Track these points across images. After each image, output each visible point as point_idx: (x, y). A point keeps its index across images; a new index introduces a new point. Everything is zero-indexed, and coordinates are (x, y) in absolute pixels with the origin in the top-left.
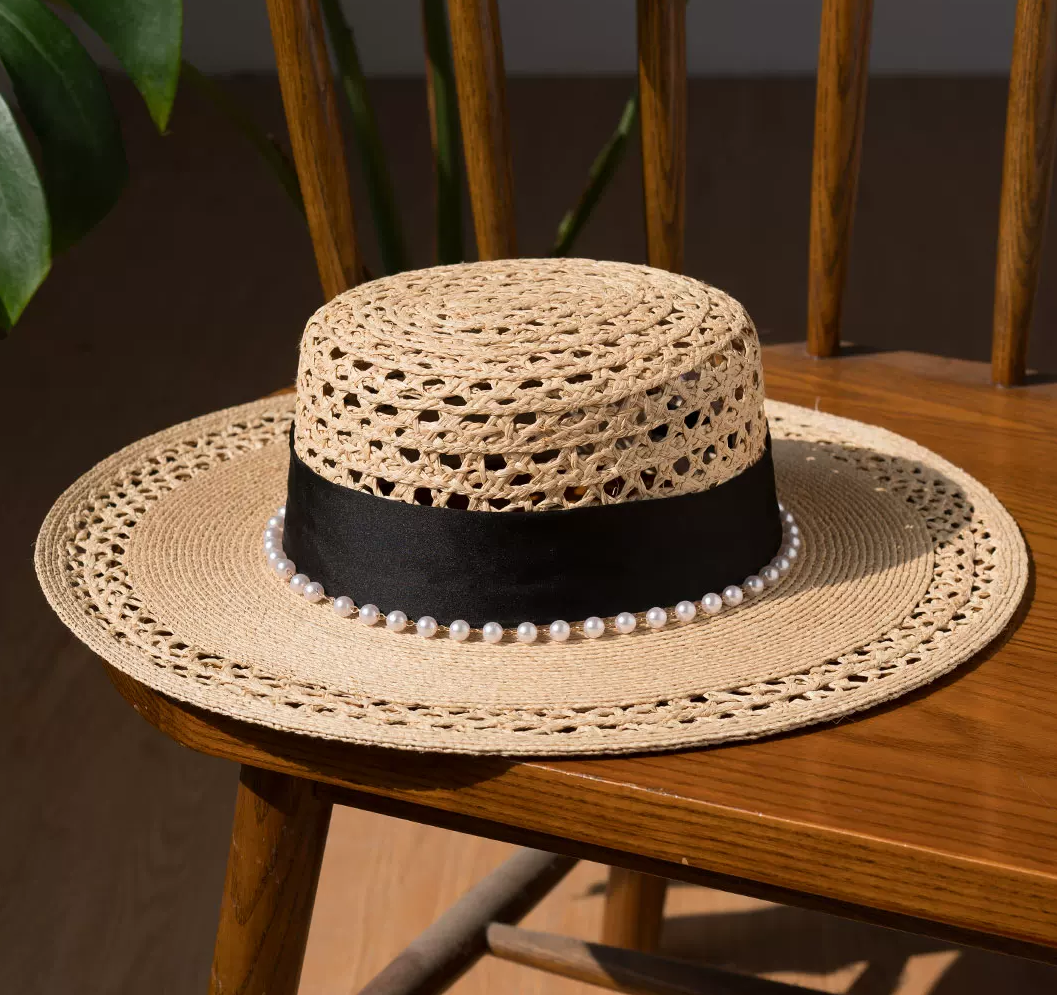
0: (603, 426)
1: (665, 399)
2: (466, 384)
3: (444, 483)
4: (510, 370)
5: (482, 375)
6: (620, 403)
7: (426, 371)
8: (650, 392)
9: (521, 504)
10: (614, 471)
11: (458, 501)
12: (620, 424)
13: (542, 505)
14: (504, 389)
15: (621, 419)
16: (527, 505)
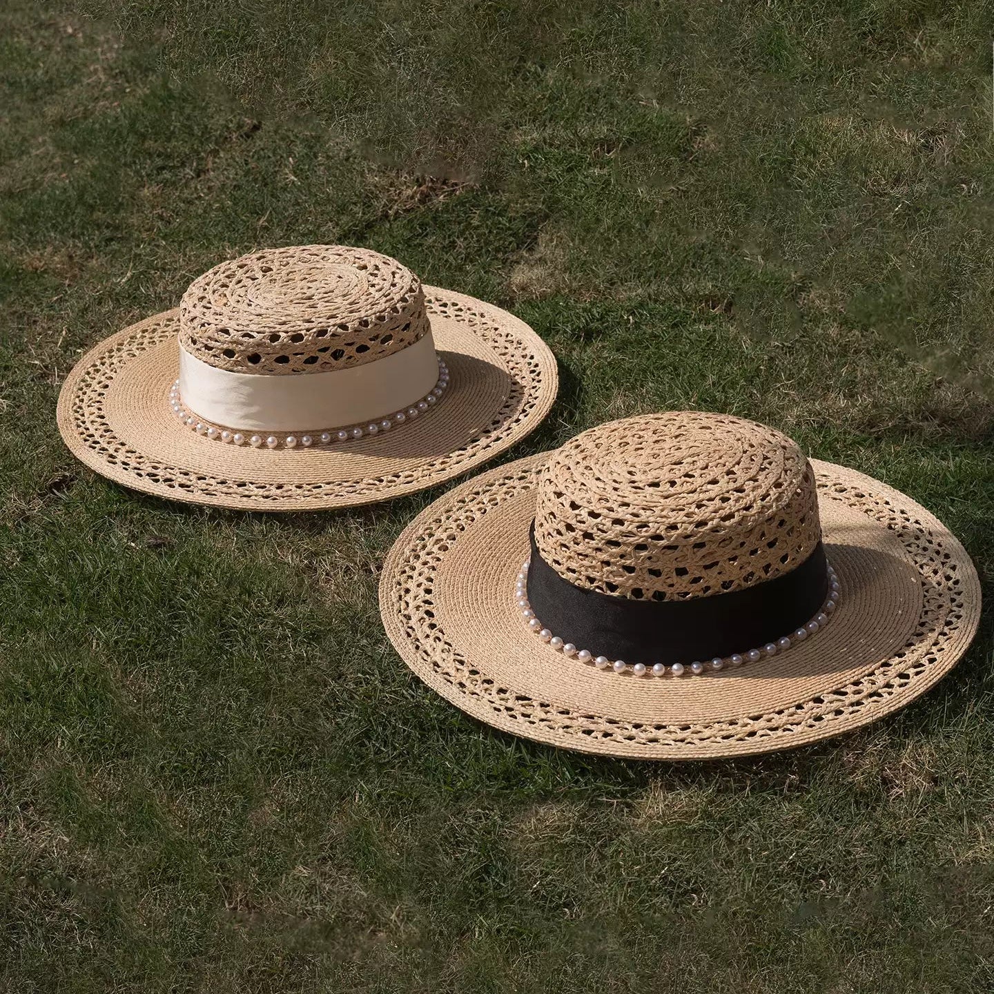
0: (742, 544)
1: (775, 523)
2: (663, 527)
3: (650, 586)
4: (688, 515)
5: (672, 521)
6: (751, 531)
7: (636, 519)
8: (767, 521)
9: (697, 594)
10: (750, 569)
11: (659, 595)
12: (752, 542)
13: (709, 592)
14: (686, 529)
15: (752, 538)
16: (701, 594)
